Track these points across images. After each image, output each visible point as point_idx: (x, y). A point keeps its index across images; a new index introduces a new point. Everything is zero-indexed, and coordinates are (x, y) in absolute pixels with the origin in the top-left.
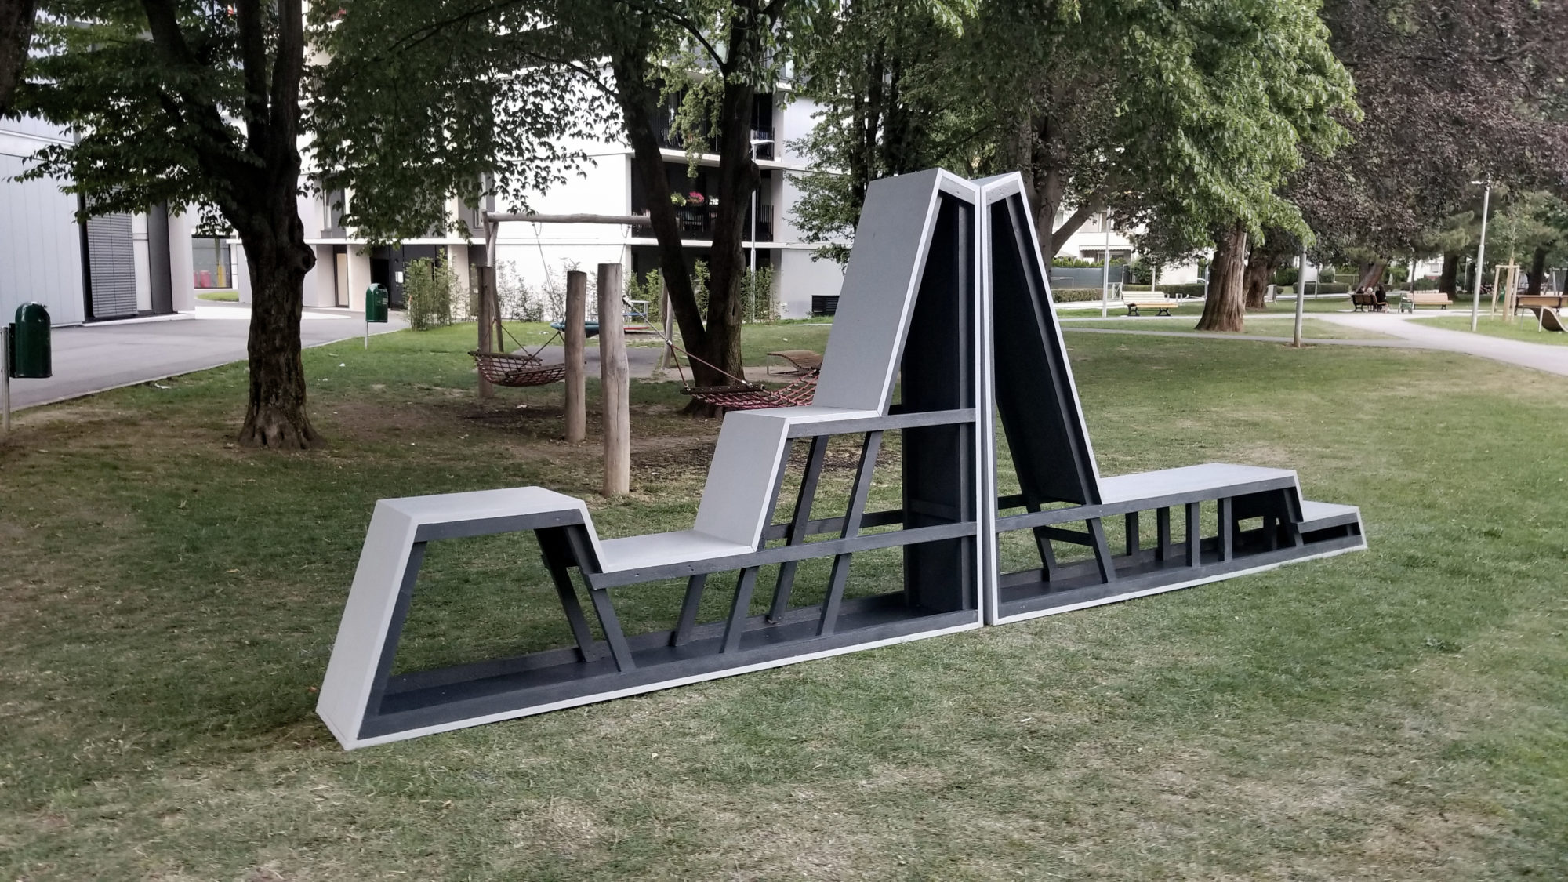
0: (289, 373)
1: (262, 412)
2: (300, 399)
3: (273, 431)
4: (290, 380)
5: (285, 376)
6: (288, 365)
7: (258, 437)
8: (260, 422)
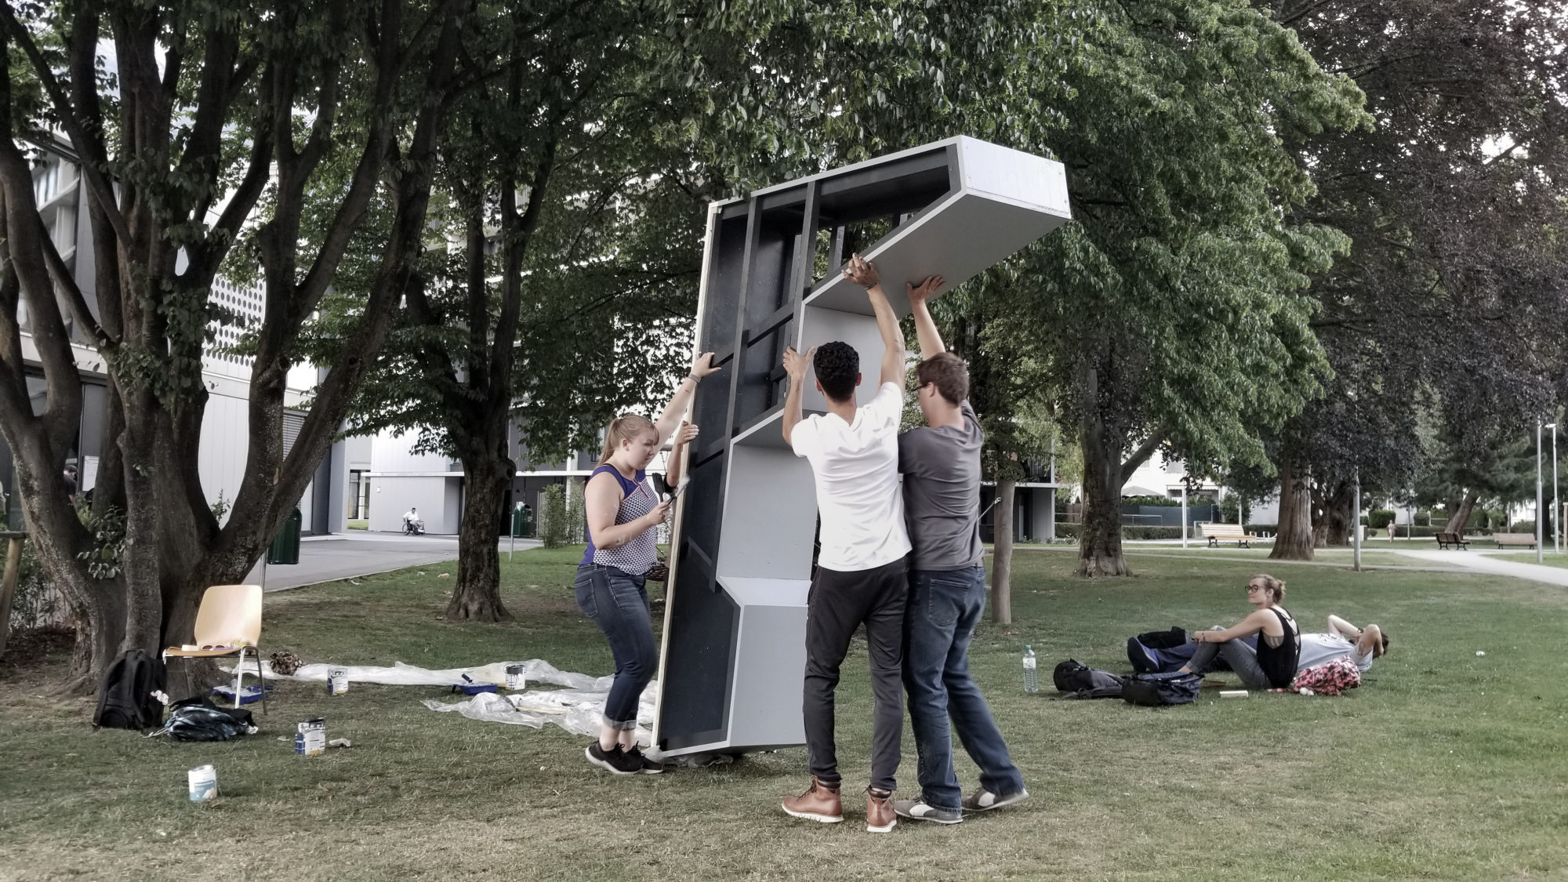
0: (490, 560)
1: (466, 591)
2: (495, 582)
3: (473, 607)
4: (489, 566)
5: (486, 564)
6: (489, 553)
7: (462, 611)
8: (464, 599)
